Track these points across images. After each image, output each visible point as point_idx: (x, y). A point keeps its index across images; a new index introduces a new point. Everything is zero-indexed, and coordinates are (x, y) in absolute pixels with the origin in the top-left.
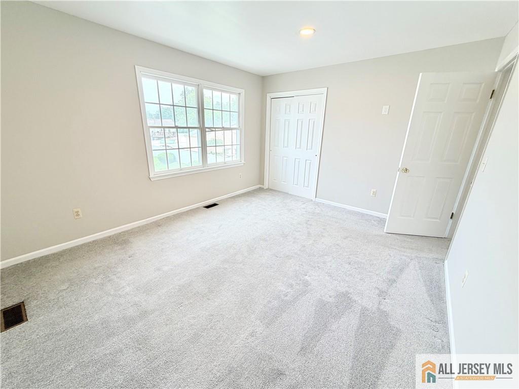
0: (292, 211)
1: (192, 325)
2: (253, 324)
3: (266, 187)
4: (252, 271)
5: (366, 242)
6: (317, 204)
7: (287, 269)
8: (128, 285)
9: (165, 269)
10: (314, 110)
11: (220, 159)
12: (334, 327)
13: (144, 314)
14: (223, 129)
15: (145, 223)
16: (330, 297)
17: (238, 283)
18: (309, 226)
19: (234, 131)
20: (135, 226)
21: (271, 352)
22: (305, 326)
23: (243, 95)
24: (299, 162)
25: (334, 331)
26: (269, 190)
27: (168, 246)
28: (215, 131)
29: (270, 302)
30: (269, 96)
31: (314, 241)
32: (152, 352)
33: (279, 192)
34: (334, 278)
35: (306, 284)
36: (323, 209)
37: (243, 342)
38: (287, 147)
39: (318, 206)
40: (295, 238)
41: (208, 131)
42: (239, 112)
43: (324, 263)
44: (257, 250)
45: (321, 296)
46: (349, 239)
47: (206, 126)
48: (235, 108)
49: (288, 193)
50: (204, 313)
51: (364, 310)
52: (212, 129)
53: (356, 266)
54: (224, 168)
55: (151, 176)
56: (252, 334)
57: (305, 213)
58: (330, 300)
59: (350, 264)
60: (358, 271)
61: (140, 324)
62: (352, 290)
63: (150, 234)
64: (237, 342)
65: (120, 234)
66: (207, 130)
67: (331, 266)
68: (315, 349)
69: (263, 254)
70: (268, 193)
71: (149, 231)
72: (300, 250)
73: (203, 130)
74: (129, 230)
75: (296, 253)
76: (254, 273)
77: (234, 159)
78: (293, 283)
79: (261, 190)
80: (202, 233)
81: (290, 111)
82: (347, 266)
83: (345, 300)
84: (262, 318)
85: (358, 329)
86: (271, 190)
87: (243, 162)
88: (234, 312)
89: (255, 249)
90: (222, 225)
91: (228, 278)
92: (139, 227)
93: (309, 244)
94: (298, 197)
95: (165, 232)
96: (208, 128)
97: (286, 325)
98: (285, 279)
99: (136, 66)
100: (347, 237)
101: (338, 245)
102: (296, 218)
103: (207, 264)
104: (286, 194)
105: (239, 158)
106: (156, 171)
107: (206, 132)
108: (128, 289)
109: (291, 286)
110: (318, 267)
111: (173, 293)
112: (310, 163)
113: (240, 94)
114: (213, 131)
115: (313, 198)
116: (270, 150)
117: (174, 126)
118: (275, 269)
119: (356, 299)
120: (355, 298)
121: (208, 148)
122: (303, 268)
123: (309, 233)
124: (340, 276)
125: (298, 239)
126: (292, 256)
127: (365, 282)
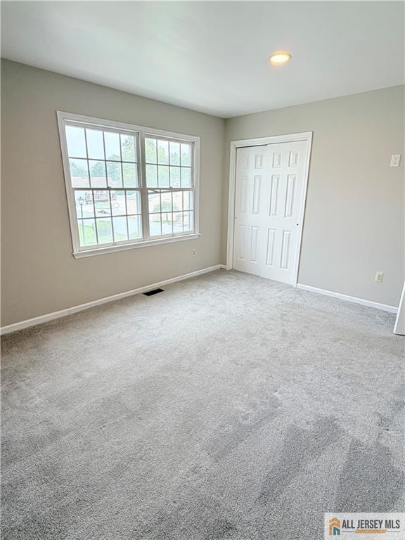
0: (263, 301)
1: (116, 453)
2: (197, 456)
3: (229, 267)
4: (202, 383)
5: (366, 347)
6: (299, 292)
7: (250, 381)
8: (39, 395)
9: (88, 375)
10: (294, 162)
11: (167, 230)
12: (310, 467)
13: (55, 435)
14: (171, 190)
15: (66, 314)
16: (308, 423)
17: (182, 398)
18: (284, 322)
19: (186, 193)
20: (54, 318)
21: (218, 496)
22: (270, 462)
23: (198, 144)
24: (274, 233)
25: (310, 472)
26: (234, 271)
27: (93, 345)
28: (161, 192)
29: (222, 426)
30: (233, 144)
31: (291, 343)
32: (62, 485)
33: (247, 274)
34: (315, 397)
35: (275, 403)
36: (307, 299)
37: (181, 480)
38: (258, 213)
39: (300, 294)
40: (264, 339)
41: (151, 193)
42: (192, 167)
43: (303, 374)
44: (210, 354)
45: (295, 422)
46: (341, 342)
47: (147, 187)
48: (187, 162)
49: (259, 277)
50: (133, 437)
51: (356, 444)
52: (155, 191)
53: (349, 381)
54: (173, 241)
55: (74, 253)
56: (194, 471)
57: (280, 304)
58: (308, 427)
59: (339, 377)
60: (350, 388)
61: (50, 448)
62: (340, 415)
63: (71, 329)
64: (174, 479)
65: (34, 327)
66: (149, 191)
67: (312, 380)
68: (281, 497)
69: (218, 360)
70: (231, 276)
71: (71, 324)
72: (269, 356)
73: (143, 191)
74: (45, 323)
75: (264, 361)
76: (204, 385)
77: (186, 229)
78: (257, 401)
79: (222, 271)
80: (138, 330)
81: (261, 165)
82: (335, 380)
83: (328, 429)
84: (210, 448)
85: (345, 472)
86: (236, 271)
87: (198, 233)
88: (172, 438)
89: (209, 352)
90: (165, 318)
91: (169, 391)
92: (59, 319)
93: (282, 347)
94: (273, 281)
95: (90, 326)
96: (151, 189)
97: (242, 459)
98: (247, 395)
99: (58, 112)
100: (339, 339)
101: (324, 350)
102: (268, 311)
103: (141, 372)
104: (256, 277)
105: (192, 229)
106: (81, 246)
107: (148, 194)
108: (38, 401)
109: (254, 406)
110: (294, 380)
111: (94, 409)
112: (289, 235)
113: (193, 143)
114: (157, 192)
115: (294, 283)
116: (235, 218)
117: (106, 187)
118: (233, 382)
119: (346, 429)
120: (344, 426)
121: (150, 215)
122: (272, 381)
123: (284, 334)
124: (323, 395)
125: (268, 340)
126: (258, 364)
127: (360, 404)
